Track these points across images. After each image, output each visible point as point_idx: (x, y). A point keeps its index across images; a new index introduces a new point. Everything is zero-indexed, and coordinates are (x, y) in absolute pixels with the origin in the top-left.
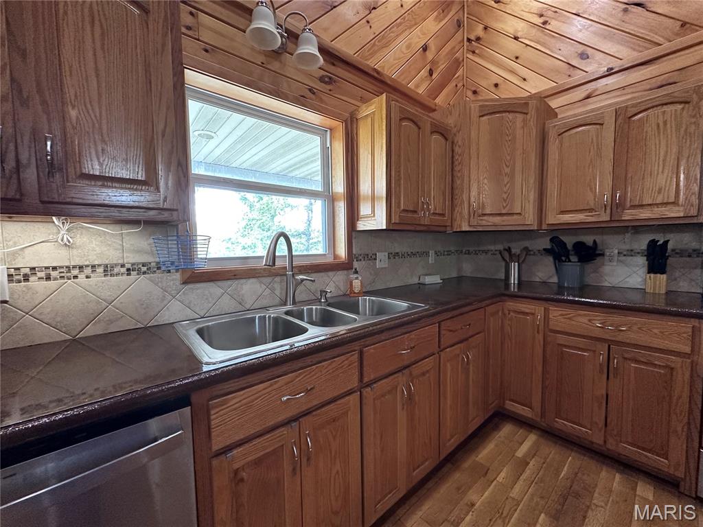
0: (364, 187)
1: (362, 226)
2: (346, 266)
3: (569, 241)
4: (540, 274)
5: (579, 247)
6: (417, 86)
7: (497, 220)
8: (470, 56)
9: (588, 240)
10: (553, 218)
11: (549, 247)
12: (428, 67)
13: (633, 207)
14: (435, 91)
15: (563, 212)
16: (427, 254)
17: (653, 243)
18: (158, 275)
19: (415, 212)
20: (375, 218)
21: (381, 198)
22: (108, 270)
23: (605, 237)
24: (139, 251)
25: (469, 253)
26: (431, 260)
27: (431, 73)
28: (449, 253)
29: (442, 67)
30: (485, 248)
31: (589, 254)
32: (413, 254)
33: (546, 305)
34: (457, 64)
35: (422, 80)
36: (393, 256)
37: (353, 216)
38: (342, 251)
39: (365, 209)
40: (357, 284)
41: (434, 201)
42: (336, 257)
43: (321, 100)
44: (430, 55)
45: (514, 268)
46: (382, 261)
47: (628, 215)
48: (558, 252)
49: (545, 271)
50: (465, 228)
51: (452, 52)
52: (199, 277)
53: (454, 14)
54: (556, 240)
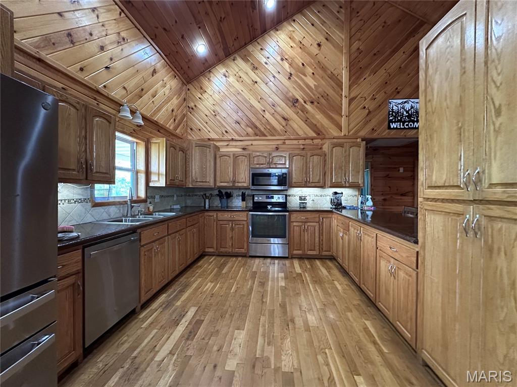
0: (154, 168)
1: (151, 184)
2: (144, 201)
3: (224, 191)
4: (216, 203)
5: (226, 193)
6: (170, 126)
7: (201, 184)
8: (189, 113)
9: (229, 191)
10: (219, 184)
11: (218, 193)
12: (174, 118)
13: (237, 182)
14: (176, 128)
15: (221, 182)
16: (173, 196)
17: (243, 192)
18: (84, 203)
19: (174, 180)
20: (159, 181)
21: (162, 175)
22: (69, 201)
23: (233, 190)
24: (79, 194)
25: (189, 196)
26: (175, 199)
27: (175, 120)
28: (182, 196)
29: (179, 118)
30: (196, 194)
31: (229, 196)
32: (168, 196)
33: (217, 212)
34: (184, 116)
35: (172, 123)
36: (162, 197)
37: (148, 180)
38: (142, 194)
39: (154, 178)
40: (151, 208)
41: (180, 176)
42: (138, 197)
43: (137, 134)
44: (174, 113)
45: (207, 201)
46: (157, 199)
47: (236, 184)
48: (220, 195)
49: (217, 202)
50: (191, 186)
51: (182, 111)
52: (96, 205)
53: (183, 96)
54: (220, 191)
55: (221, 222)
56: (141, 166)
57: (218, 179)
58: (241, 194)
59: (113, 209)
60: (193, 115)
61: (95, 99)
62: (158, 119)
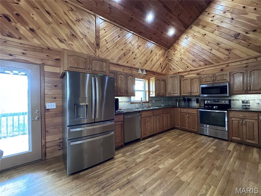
0: (151, 90)
1: (150, 96)
2: (148, 102)
3: (186, 98)
4: (182, 104)
5: (188, 99)
6: (159, 71)
7: (173, 94)
8: (169, 62)
9: (189, 98)
10: (182, 94)
11: (183, 99)
12: (161, 67)
13: (193, 93)
14: (162, 71)
15: (184, 93)
16: (162, 100)
17: (197, 98)
18: (128, 103)
19: (159, 94)
20: (153, 95)
21: (154, 92)
23: (192, 97)
24: (127, 100)
25: (170, 100)
26: (162, 101)
27: (162, 68)
28: (166, 100)
29: (164, 66)
30: (173, 99)
31: (189, 100)
32: (159, 100)
33: (180, 108)
34: (167, 64)
35: (160, 69)
36: (155, 101)
37: (149, 94)
38: (147, 100)
39: (151, 93)
40: (150, 105)
41: (162, 91)
42: (146, 101)
43: (145, 77)
44: (161, 65)
45: (178, 103)
46: (154, 101)
47: (192, 94)
50: (168, 96)
51: (166, 62)
52: (132, 103)
53: (166, 56)
54: (184, 98)
55: (183, 114)
56: (147, 89)
57: (182, 92)
58: (196, 99)
59: (137, 105)
60: (171, 63)
61: (131, 70)
62: (153, 70)
